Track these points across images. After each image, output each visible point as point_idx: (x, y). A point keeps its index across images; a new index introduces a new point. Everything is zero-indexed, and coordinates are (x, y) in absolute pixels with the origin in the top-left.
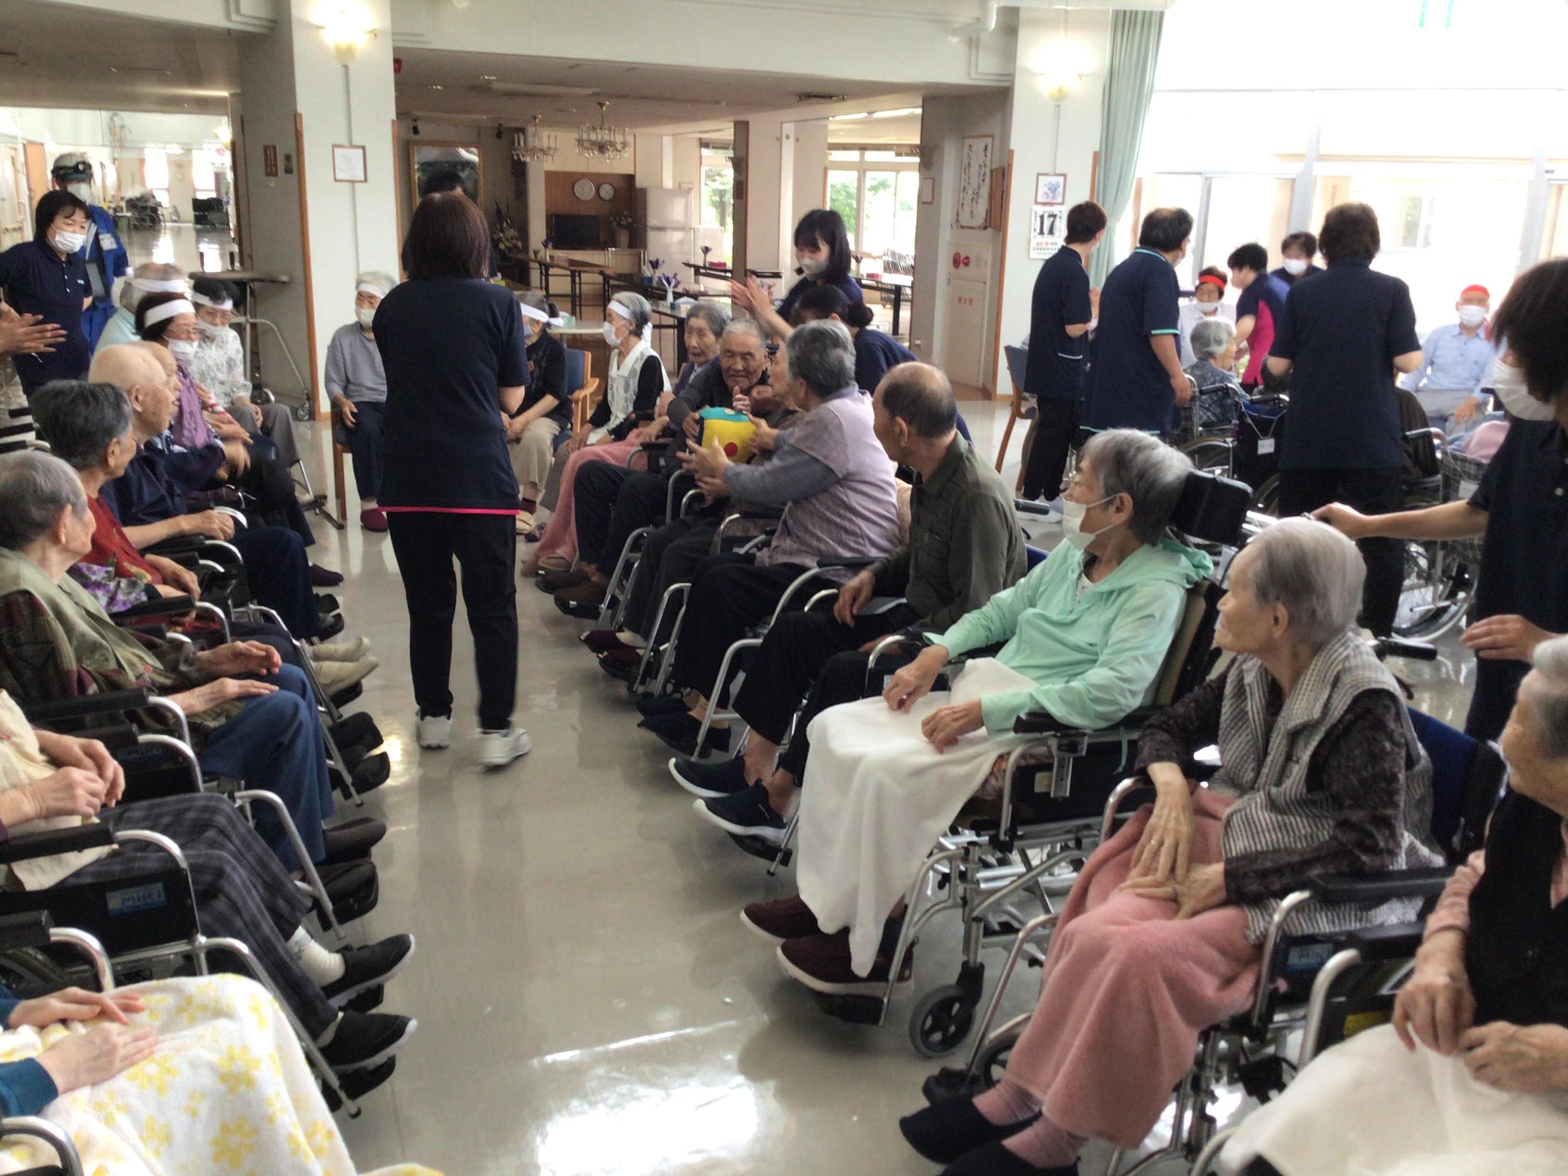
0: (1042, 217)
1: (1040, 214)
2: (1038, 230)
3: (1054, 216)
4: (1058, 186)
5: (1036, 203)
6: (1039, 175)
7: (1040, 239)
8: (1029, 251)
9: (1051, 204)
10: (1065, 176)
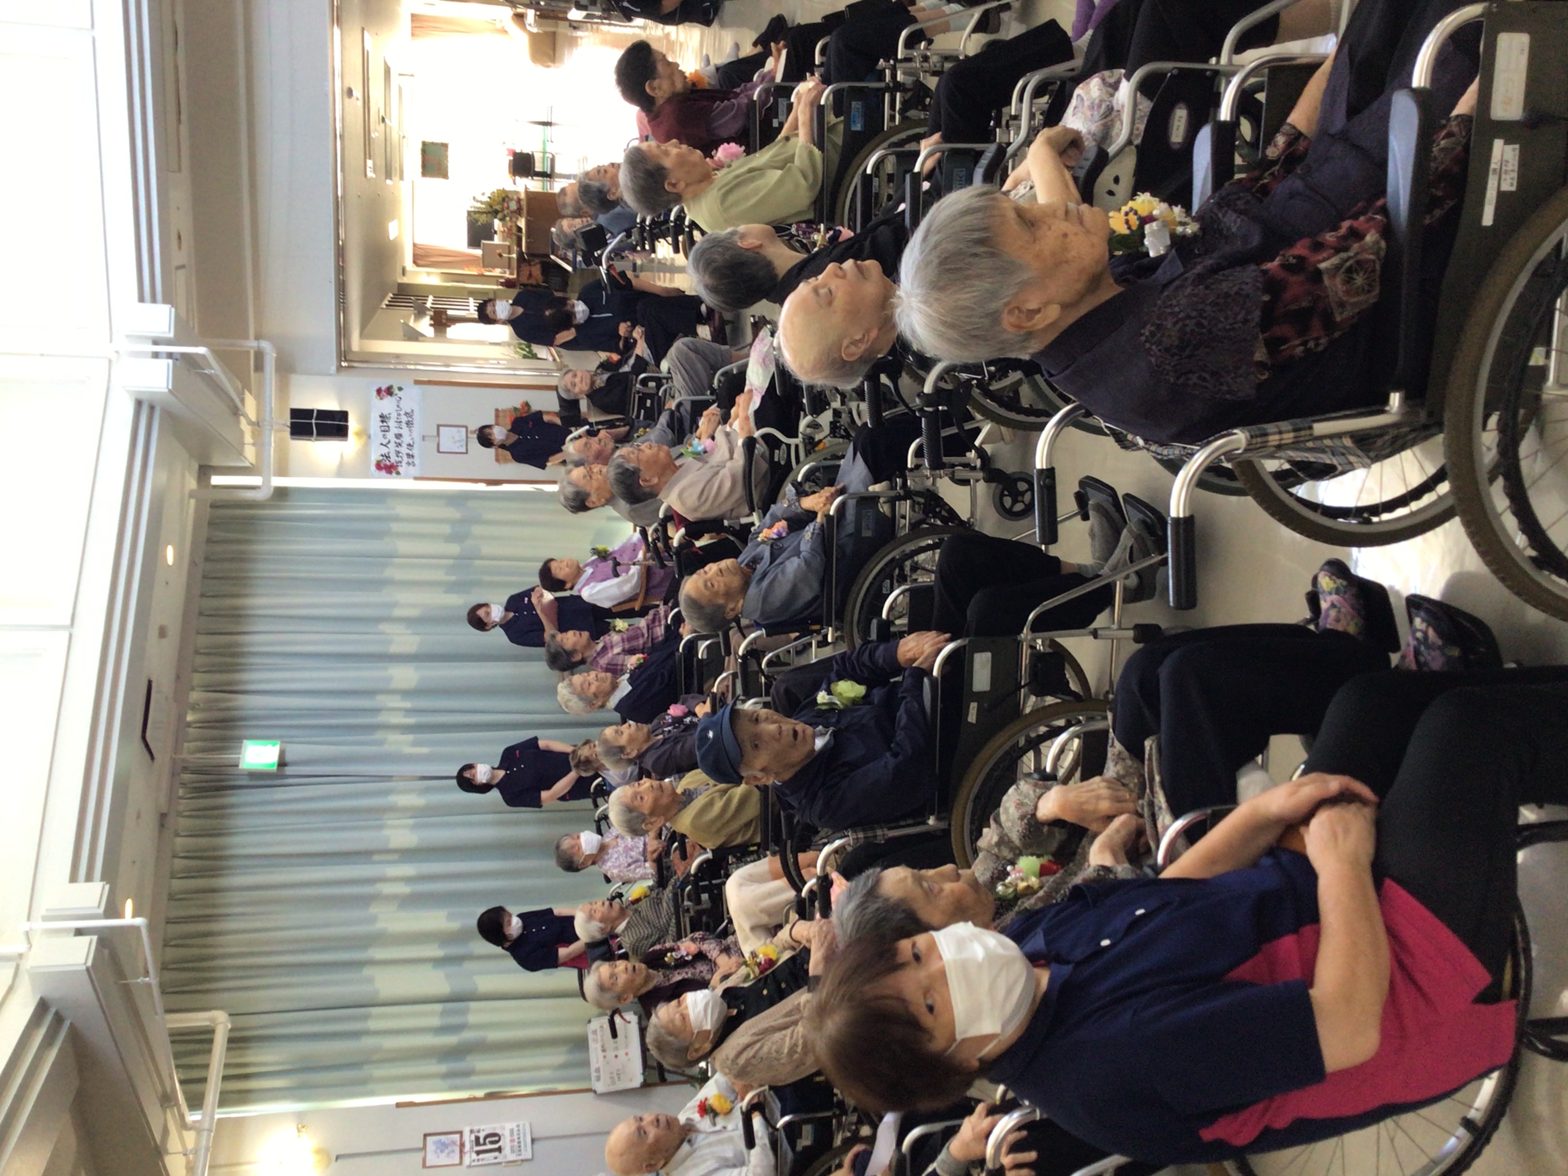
0: (478, 1153)
1: (474, 1156)
2: (496, 1154)
3: (477, 1138)
4: (440, 1141)
5: (461, 1163)
6: (424, 1166)
7: (507, 1150)
8: (523, 1161)
9: (462, 1145)
10: (426, 1136)
